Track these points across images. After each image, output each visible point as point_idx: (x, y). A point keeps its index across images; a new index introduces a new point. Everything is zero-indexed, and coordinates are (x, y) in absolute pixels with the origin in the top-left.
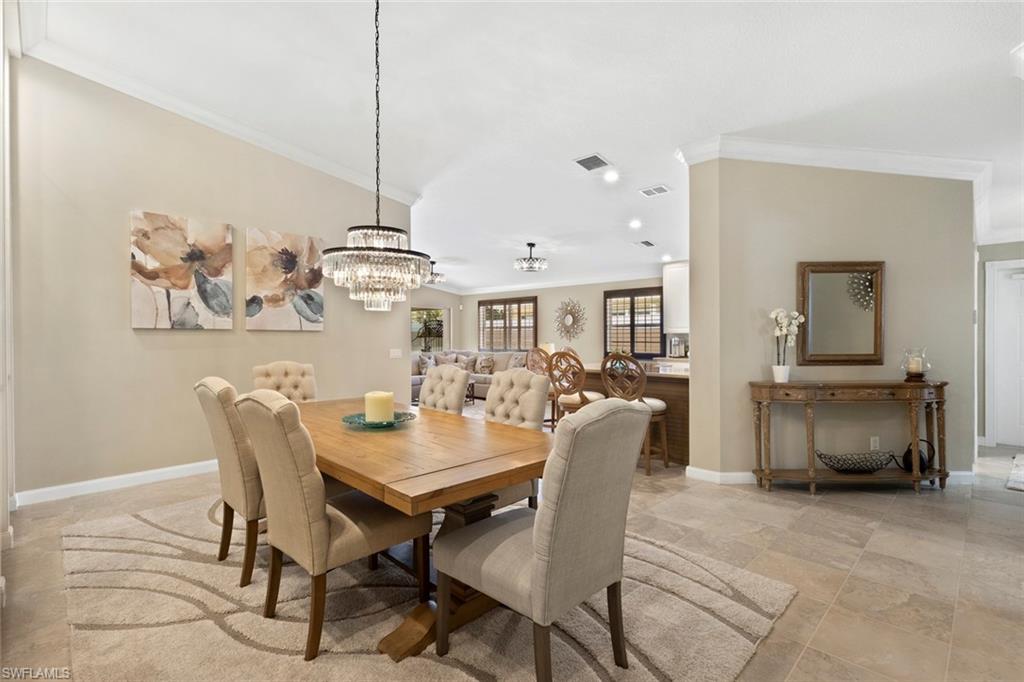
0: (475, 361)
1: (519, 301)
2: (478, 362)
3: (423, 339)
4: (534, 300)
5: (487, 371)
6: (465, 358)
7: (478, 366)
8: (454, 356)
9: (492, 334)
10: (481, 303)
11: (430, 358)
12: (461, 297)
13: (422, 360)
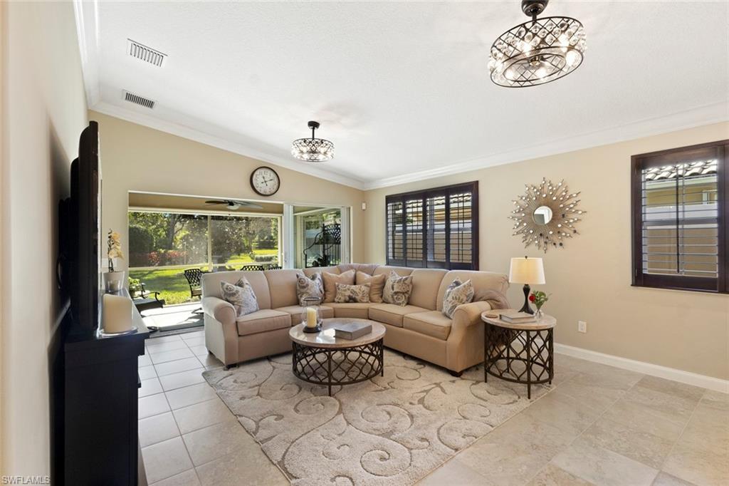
0: (383, 283)
1: (447, 191)
2: (389, 284)
3: (321, 246)
4: (472, 188)
5: (403, 299)
6: (367, 276)
7: (388, 292)
8: (352, 273)
9: (405, 239)
10: (389, 199)
11: (313, 278)
12: (363, 192)
13: (300, 280)
